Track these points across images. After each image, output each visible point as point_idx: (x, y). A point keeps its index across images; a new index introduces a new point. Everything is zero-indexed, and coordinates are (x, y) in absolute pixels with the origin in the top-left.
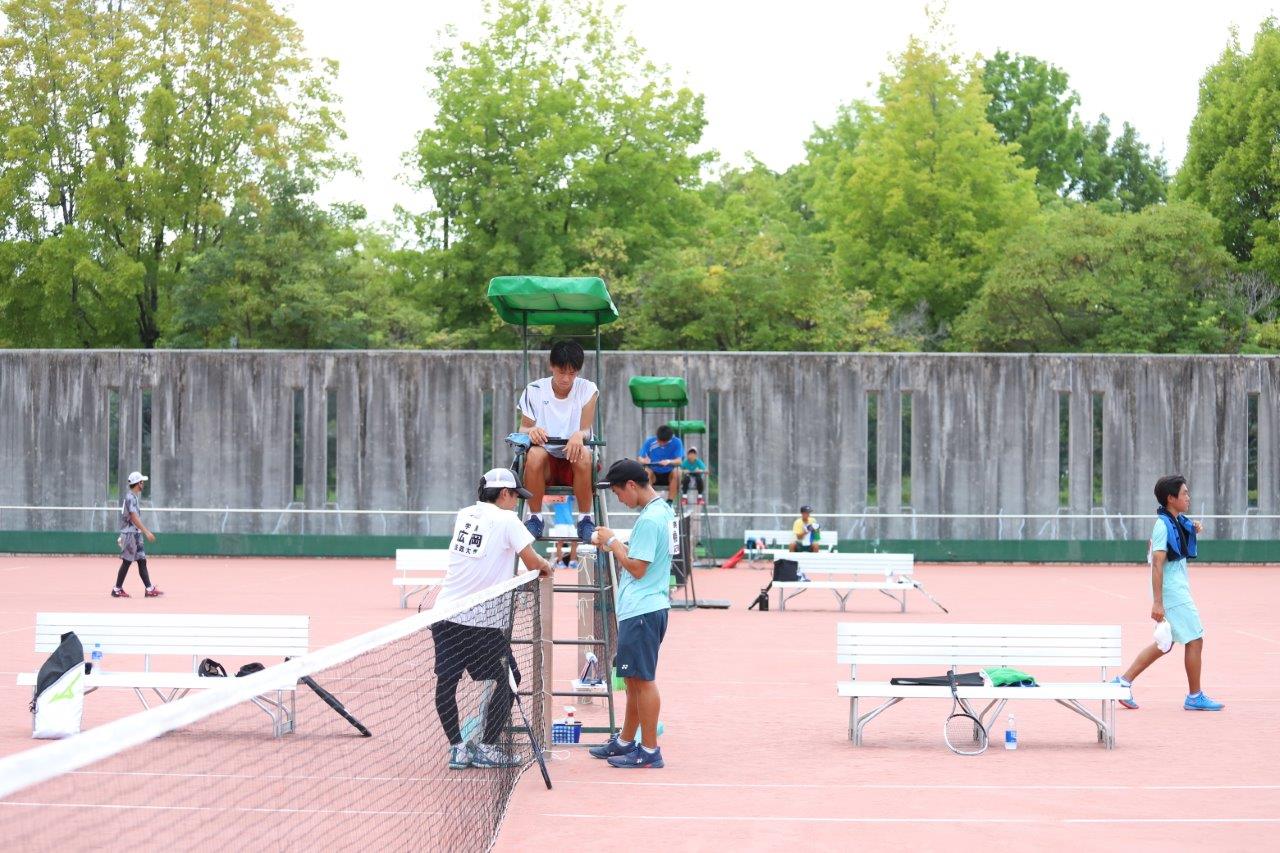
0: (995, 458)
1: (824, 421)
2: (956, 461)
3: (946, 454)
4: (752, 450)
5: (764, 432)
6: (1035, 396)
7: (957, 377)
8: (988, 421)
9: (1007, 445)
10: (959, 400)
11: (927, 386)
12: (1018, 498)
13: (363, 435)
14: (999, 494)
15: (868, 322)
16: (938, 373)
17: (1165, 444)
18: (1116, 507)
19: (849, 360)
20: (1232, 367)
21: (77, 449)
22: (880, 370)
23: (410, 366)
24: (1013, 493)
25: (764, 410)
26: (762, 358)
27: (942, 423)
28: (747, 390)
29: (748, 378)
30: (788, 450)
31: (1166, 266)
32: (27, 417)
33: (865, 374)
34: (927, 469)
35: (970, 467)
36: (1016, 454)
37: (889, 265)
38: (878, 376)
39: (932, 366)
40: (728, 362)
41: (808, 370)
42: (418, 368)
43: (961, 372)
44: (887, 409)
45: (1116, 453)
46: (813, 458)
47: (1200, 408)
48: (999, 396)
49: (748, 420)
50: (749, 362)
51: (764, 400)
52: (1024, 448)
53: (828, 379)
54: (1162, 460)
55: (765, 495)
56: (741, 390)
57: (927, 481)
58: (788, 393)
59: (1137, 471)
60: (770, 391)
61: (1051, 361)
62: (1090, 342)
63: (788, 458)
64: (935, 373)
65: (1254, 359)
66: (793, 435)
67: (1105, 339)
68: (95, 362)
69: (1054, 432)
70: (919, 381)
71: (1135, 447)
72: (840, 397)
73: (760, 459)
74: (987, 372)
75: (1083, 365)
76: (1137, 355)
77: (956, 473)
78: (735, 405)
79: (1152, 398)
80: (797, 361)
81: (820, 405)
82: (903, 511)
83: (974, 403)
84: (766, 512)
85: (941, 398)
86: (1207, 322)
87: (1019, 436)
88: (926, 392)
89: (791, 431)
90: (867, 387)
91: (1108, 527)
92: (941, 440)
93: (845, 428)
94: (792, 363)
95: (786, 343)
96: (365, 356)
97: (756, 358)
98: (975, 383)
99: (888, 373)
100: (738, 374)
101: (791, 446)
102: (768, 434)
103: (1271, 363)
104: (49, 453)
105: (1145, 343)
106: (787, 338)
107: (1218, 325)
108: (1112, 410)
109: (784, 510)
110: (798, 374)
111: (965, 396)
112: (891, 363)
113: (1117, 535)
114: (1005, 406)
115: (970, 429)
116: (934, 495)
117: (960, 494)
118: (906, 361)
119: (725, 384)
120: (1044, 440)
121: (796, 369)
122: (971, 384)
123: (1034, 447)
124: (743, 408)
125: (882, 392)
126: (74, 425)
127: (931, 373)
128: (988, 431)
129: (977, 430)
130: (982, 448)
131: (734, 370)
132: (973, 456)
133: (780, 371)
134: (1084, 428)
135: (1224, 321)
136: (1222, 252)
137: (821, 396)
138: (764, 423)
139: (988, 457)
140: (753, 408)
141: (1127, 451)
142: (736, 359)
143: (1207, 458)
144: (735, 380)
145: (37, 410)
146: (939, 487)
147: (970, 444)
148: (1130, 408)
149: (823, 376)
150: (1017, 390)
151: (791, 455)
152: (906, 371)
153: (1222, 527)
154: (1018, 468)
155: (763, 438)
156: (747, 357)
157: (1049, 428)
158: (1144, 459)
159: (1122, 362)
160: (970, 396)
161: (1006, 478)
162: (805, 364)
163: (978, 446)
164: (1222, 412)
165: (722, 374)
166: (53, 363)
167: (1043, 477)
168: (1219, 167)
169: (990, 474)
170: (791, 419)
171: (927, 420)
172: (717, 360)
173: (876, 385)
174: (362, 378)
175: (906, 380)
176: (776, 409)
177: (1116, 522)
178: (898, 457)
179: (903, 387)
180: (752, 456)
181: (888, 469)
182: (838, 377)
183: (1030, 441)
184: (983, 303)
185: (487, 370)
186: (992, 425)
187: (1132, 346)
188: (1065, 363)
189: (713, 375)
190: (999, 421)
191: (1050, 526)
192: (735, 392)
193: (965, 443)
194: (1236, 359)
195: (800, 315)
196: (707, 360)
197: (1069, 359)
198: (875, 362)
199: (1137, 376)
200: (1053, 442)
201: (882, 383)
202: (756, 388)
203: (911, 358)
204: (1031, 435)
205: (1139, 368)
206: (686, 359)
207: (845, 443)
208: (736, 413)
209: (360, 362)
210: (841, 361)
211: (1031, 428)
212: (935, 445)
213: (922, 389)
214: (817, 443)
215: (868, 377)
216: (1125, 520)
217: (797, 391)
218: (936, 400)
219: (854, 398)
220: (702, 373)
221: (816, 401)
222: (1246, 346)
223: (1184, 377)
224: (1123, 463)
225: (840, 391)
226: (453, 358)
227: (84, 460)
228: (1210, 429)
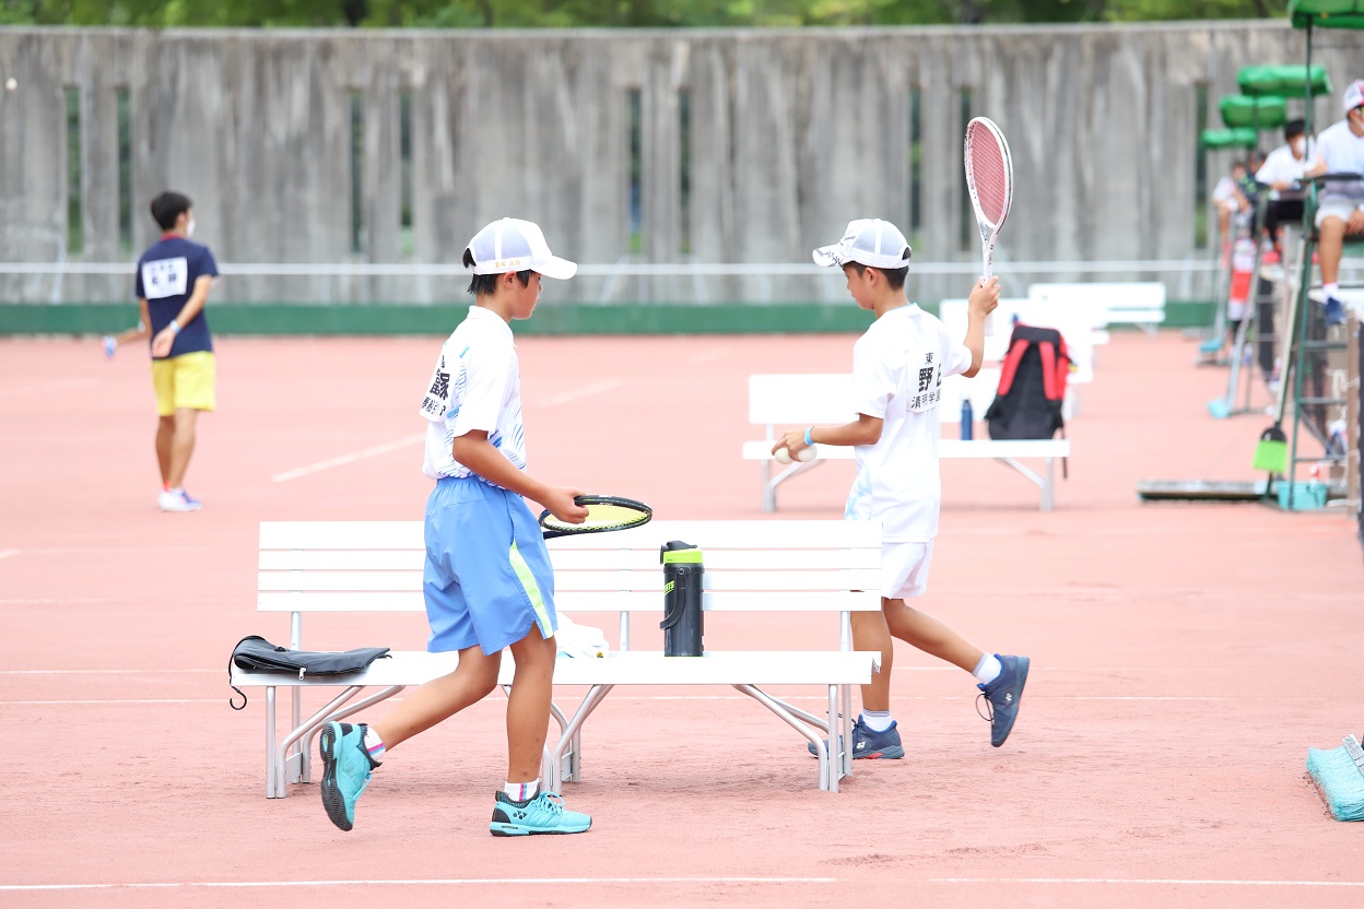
13: (732, 154)
21: (301, 179)
23: (801, 53)
32: (220, 134)
42: (812, 56)
68: (326, 51)
96: (734, 41)
104: (257, 187)
126: (296, 145)
145: (237, 122)
166: (261, 53)
174: (730, 70)
185: (915, 58)
196: (1243, 36)
206: (1212, 34)
209: (727, 48)
220: (1237, 55)
226: (865, 41)
227: (312, 196)
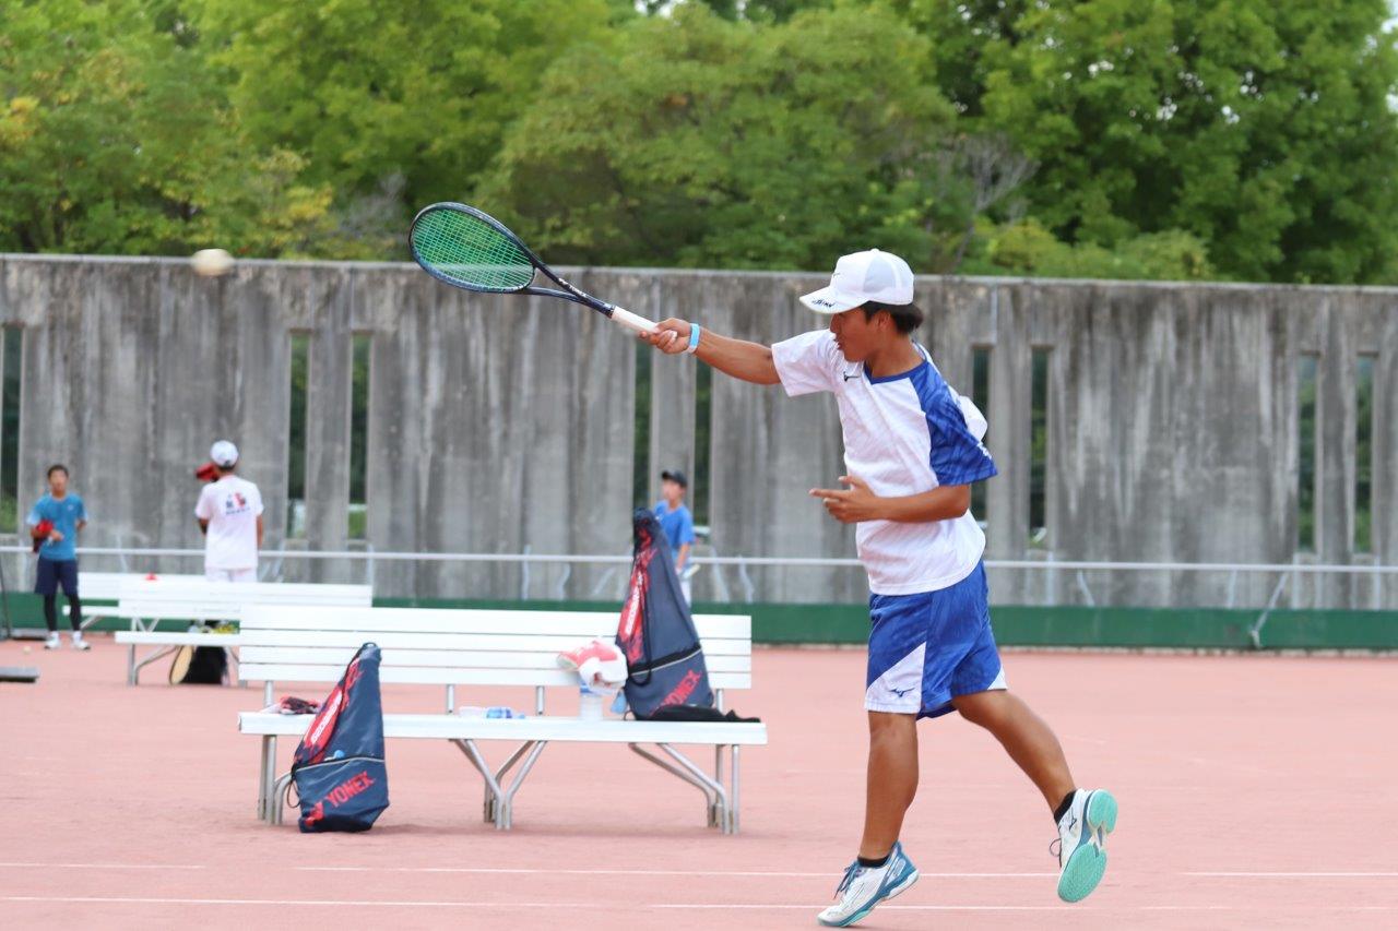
0: (518, 454)
1: (211, 384)
2: (449, 459)
3: (430, 446)
4: (79, 433)
5: (102, 402)
6: (591, 345)
7: (452, 309)
8: (508, 386)
9: (541, 433)
10: (456, 350)
11: (397, 322)
12: (558, 528)
14: (524, 520)
15: (295, 209)
16: (419, 299)
17: (823, 433)
18: (733, 545)
19: (259, 275)
20: (944, 298)
22: (313, 292)
24: (549, 517)
25: (104, 362)
26: (101, 267)
27: (423, 390)
28: (74, 326)
29: (76, 304)
30: (144, 437)
31: (833, 119)
33: (287, 301)
34: (395, 473)
35: (472, 472)
36: (557, 448)
37: (335, 108)
38: (311, 304)
39: (408, 287)
40: (41, 274)
41: (185, 291)
43: (460, 300)
44: (325, 363)
45: (734, 449)
46: (191, 449)
48: (528, 344)
49: (75, 379)
50: (78, 274)
51: (104, 344)
52: (571, 436)
53: (221, 304)
54: (817, 461)
55: (103, 516)
56: (63, 325)
57: (395, 494)
58: (147, 333)
59: (772, 482)
60: (114, 328)
61: (623, 281)
62: (692, 250)
63: (145, 450)
64: (414, 300)
65: (984, 285)
66: (155, 408)
67: (719, 245)
69: (624, 410)
70: (384, 313)
71: (770, 438)
72: (241, 339)
73: (95, 450)
74: (507, 301)
75: (680, 290)
76: (776, 275)
77: (448, 480)
78: (51, 351)
80: (165, 274)
81: (204, 354)
82: (351, 548)
83: (483, 354)
84: (103, 545)
85: (424, 345)
86: (901, 220)
87: (560, 416)
88: (396, 334)
89: (151, 401)
90: (292, 321)
91: (718, 577)
92: (422, 422)
93: (249, 398)
94: (156, 278)
95: (146, 243)
97: (91, 268)
98: (486, 321)
99: (329, 298)
100: (58, 296)
101: (151, 428)
102: (110, 407)
103: (1015, 292)
105: (790, 254)
106: (148, 233)
107: (921, 223)
109: (136, 544)
110: (167, 298)
111: (465, 341)
112: (334, 281)
113: (734, 593)
114: (538, 361)
115: (474, 402)
116: (407, 521)
117: (454, 519)
118: (363, 278)
119: (34, 314)
120: (607, 423)
121: (163, 287)
122: (479, 321)
123: (589, 435)
124: (66, 359)
125: (317, 333)
127: (406, 300)
128: (506, 405)
129: (487, 404)
130: (495, 437)
131: (52, 290)
132: (478, 450)
133: (133, 292)
134: (678, 403)
135: (931, 218)
136: (932, 97)
137: (208, 339)
138: (103, 384)
139: (505, 453)
140: (83, 357)
141: (755, 447)
142: (54, 268)
144: (51, 307)
146: (417, 506)
147: (474, 429)
149: (211, 301)
150: (560, 334)
151: (150, 443)
152: (360, 295)
154: (559, 475)
155: (101, 412)
156: (73, 266)
157: (616, 399)
158: (785, 459)
159: (749, 286)
160: (476, 342)
161: (536, 490)
162: (178, 280)
163: (488, 432)
165: (29, 296)
167: (604, 488)
169: (509, 482)
170: (152, 379)
171: (397, 384)
172: (21, 270)
173: (307, 321)
175: (361, 311)
176: (125, 360)
177: (732, 571)
178: (344, 449)
179: (354, 324)
180: (81, 446)
181: (326, 470)
182: (239, 305)
183: (582, 426)
184: (503, 179)
186: (514, 396)
187: (764, 259)
188: (646, 287)
189: (13, 297)
190: (526, 389)
191: (614, 580)
192: (52, 328)
193: (465, 427)
194: (953, 285)
195: (171, 191)
197: (654, 279)
198: (307, 278)
199: (775, 313)
200: (622, 428)
201: (318, 315)
202: (90, 323)
203: (371, 273)
204: (583, 412)
205: (779, 297)
207: (248, 424)
208: (52, 366)
210: (245, 277)
211: (583, 401)
212: (410, 431)
213: (389, 328)
214: (198, 423)
215: (292, 305)
216: (750, 568)
217: (164, 329)
218: (414, 349)
219: (266, 344)
221: (198, 347)
222: (971, 264)
224: (746, 466)
225: (242, 329)
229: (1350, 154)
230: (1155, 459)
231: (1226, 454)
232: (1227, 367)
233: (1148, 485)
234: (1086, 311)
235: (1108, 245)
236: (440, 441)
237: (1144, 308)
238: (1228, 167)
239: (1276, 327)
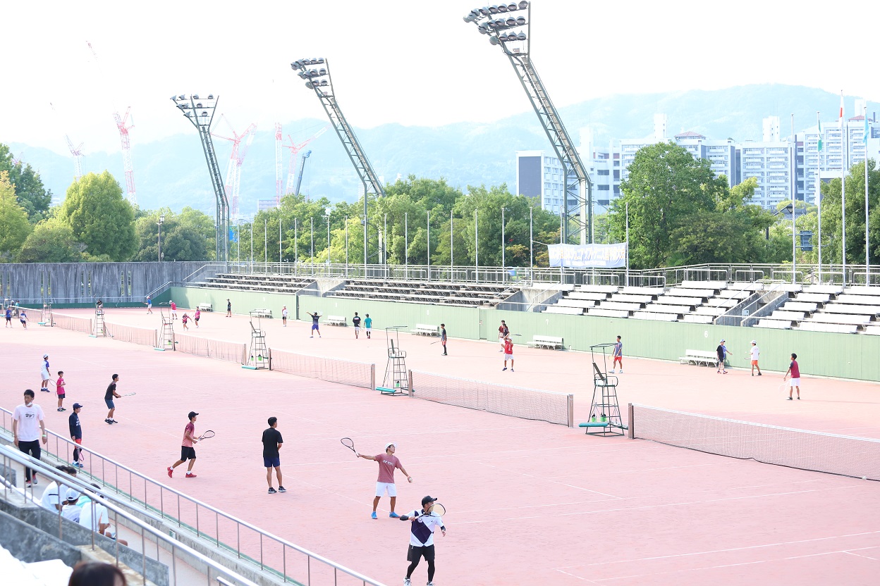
0: (28, 286)
2: (19, 287)
6: (36, 273)
9: (30, 283)
10: (20, 273)
12: (33, 295)
14: (28, 294)
18: (53, 296)
20: (78, 266)
24: (31, 294)
27: (16, 278)
35: (22, 288)
43: (20, 268)
47: (71, 274)
48: (28, 273)
54: (63, 286)
61: (39, 265)
62: (47, 260)
64: (15, 267)
65: (82, 264)
67: (50, 259)
74: (26, 267)
75: (46, 265)
76: (57, 263)
77: (19, 289)
79: (61, 272)
86: (72, 255)
91: (52, 301)
92: (16, 282)
98: (23, 270)
99: (4, 268)
103: (86, 265)
105: (59, 260)
108: (52, 275)
112: (5, 266)
113: (54, 302)
114: (29, 275)
115: (22, 280)
117: (20, 294)
118: (8, 265)
120: (38, 282)
123: (36, 283)
127: (13, 268)
129: (24, 280)
130: (25, 284)
132: (23, 286)
134: (46, 279)
135: (75, 254)
136: (73, 236)
143: (73, 285)
146: (16, 293)
148: (56, 274)
150: (32, 272)
152: (8, 267)
153: (76, 300)
157: (39, 279)
159: (54, 265)
160: (22, 273)
161: (30, 290)
164: (76, 275)
167: (38, 290)
168: (73, 214)
169: (27, 289)
171: (13, 278)
175: (8, 269)
177: (53, 299)
179: (8, 271)
184: (22, 250)
186: (27, 279)
187: (56, 261)
191: (39, 301)
193: (21, 283)
194: (79, 264)
197: (42, 264)
199: (58, 268)
200: (40, 282)
203: (10, 265)
205: (58, 266)
211: (35, 278)
213: (12, 271)
216: (55, 299)
218: (15, 274)
223: (68, 268)
228: (73, 279)
229: (128, 240)
230: (105, 284)
231: (112, 283)
232: (112, 272)
233: (103, 287)
234: (95, 266)
235: (97, 255)
236: (18, 284)
237: (102, 265)
238: (112, 244)
239: (118, 267)
